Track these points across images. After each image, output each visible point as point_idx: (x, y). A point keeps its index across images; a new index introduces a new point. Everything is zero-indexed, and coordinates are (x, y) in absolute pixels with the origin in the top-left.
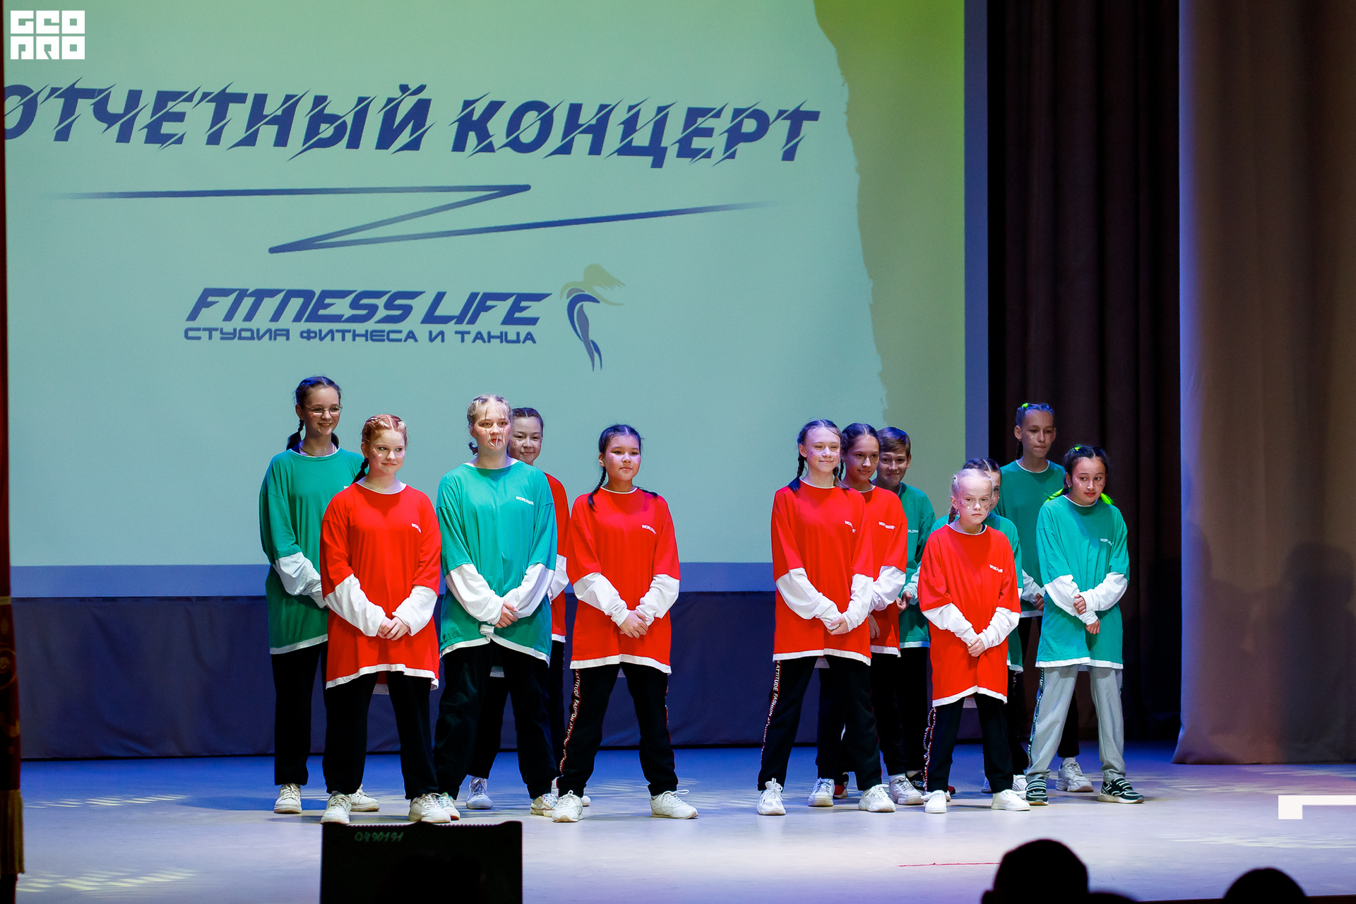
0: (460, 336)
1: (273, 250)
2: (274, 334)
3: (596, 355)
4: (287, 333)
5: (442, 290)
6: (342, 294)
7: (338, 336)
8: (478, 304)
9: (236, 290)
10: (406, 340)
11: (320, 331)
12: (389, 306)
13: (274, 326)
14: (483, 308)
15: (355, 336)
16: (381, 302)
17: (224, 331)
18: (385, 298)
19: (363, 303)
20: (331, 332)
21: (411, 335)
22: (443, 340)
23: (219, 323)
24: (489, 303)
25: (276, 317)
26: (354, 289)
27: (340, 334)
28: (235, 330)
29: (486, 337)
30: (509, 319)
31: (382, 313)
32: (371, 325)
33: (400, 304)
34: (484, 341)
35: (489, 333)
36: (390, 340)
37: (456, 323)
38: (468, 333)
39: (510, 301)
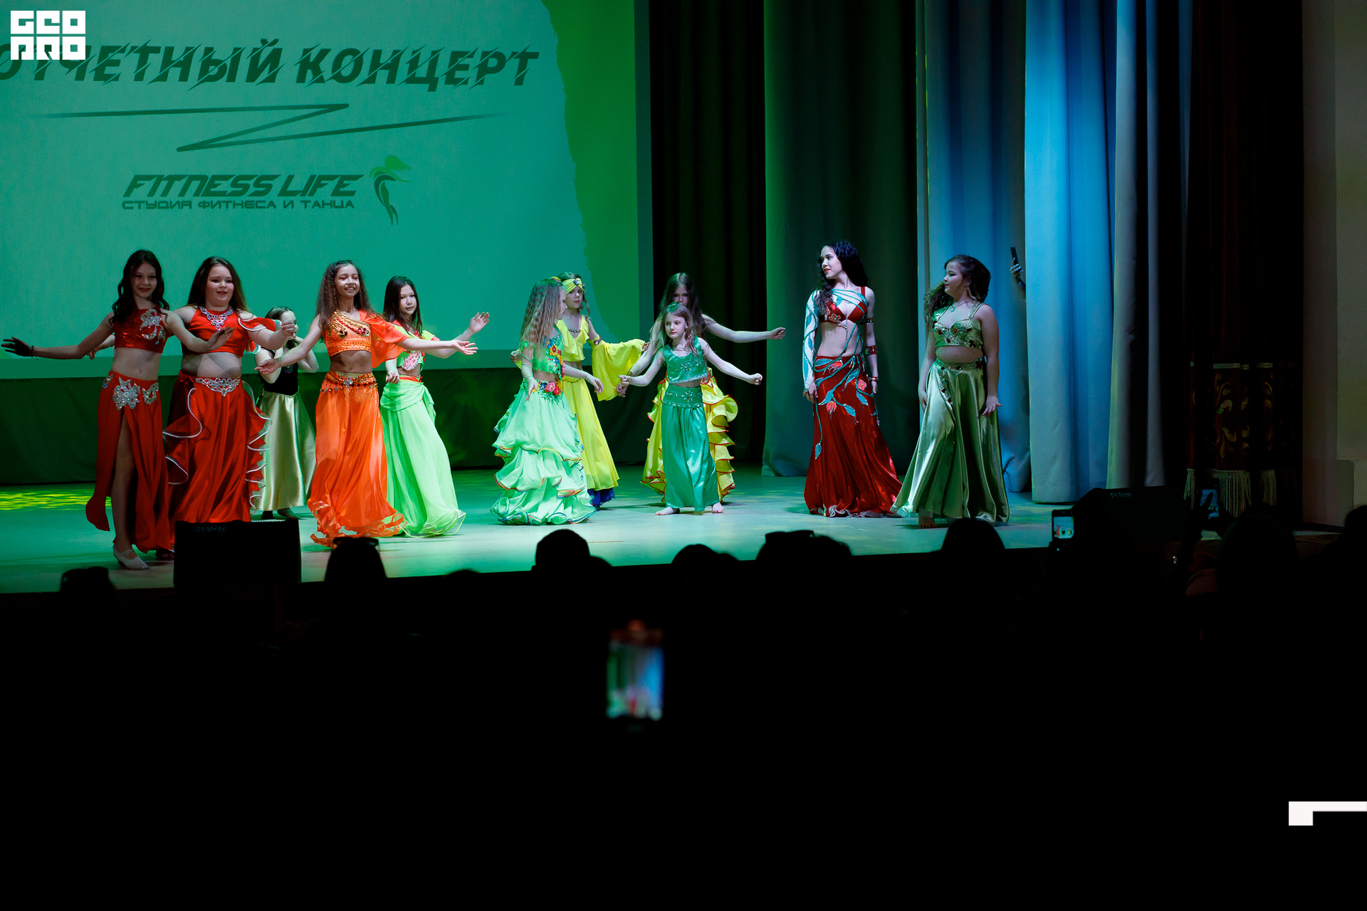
0: (304, 204)
1: (180, 149)
2: (181, 205)
3: (394, 215)
4: (189, 204)
5: (292, 174)
6: (226, 178)
7: (224, 205)
8: (315, 183)
9: (155, 176)
10: (268, 207)
11: (212, 202)
12: (256, 185)
13: (181, 199)
14: (320, 185)
15: (235, 205)
16: (251, 182)
17: (149, 202)
18: (255, 179)
19: (240, 183)
20: (219, 202)
21: (272, 204)
22: (293, 207)
23: (145, 198)
24: (323, 182)
25: (182, 193)
26: (233, 174)
27: (225, 204)
28: (156, 202)
29: (321, 205)
30: (336, 192)
31: (252, 189)
32: (245, 198)
33: (264, 183)
34: (320, 207)
35: (323, 202)
36: (258, 207)
37: (301, 195)
38: (310, 202)
39: (337, 180)
